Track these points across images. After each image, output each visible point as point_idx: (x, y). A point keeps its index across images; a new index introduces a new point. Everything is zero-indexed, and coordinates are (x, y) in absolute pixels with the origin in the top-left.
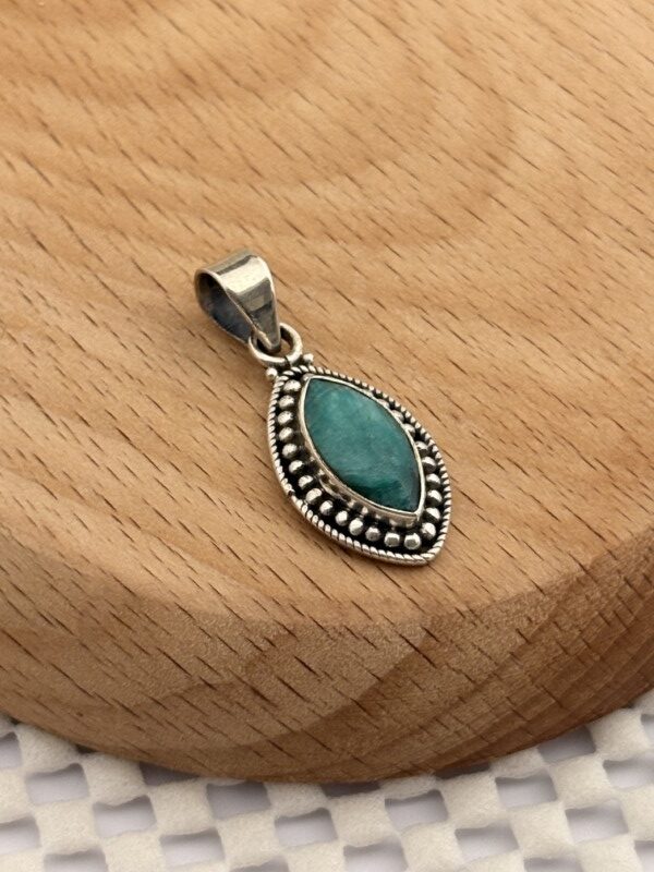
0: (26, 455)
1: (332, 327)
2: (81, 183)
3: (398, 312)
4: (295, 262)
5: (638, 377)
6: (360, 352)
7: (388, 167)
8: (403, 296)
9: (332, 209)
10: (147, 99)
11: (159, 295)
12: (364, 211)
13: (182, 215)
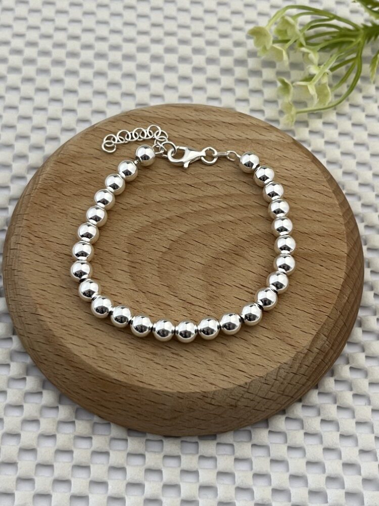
0: (213, 126)
1: (155, 192)
2: (247, 205)
3: (139, 203)
4: (175, 206)
5: (64, 211)
6: (144, 187)
7: (164, 250)
8: (140, 209)
9: (173, 228)
10: (245, 242)
11: (206, 181)
12: (163, 231)
13: (213, 208)
